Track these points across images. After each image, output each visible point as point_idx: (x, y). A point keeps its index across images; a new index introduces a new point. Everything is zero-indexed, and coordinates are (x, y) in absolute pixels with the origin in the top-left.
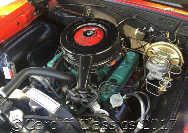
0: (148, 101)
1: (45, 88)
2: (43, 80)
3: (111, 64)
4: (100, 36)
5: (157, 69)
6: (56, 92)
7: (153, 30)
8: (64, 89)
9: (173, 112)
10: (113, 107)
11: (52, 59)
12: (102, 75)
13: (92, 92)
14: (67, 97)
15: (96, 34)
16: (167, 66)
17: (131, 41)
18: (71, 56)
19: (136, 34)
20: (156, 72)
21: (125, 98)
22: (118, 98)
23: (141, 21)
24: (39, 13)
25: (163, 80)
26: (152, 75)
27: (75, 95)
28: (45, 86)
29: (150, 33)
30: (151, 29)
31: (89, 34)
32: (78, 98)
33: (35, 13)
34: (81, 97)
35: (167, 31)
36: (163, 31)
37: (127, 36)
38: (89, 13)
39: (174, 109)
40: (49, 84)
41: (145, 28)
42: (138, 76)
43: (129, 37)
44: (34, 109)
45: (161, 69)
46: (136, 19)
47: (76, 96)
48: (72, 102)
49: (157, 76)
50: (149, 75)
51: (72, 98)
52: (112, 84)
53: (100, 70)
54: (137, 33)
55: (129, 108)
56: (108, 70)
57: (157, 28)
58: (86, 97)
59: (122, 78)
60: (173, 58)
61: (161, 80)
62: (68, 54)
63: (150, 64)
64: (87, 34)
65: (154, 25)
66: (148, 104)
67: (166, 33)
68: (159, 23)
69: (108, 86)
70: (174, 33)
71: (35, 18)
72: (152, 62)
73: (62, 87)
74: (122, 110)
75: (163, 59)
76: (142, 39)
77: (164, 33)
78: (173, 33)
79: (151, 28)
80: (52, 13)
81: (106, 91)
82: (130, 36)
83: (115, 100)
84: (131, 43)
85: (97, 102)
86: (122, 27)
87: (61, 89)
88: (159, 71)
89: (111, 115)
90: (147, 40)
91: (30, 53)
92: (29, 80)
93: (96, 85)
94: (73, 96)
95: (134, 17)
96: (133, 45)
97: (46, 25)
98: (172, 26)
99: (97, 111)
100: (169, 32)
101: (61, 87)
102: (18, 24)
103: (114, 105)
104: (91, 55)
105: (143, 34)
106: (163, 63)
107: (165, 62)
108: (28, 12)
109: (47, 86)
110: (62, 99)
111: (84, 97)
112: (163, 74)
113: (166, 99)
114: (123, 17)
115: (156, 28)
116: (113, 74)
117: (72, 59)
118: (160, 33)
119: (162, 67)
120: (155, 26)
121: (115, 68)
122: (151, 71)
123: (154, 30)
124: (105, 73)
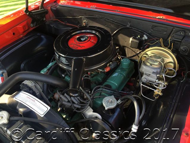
0: (143, 104)
1: (37, 94)
2: (35, 86)
3: (105, 70)
4: (94, 41)
5: (151, 71)
6: (47, 99)
7: (146, 38)
8: (57, 96)
9: (170, 115)
10: (106, 108)
11: (46, 67)
12: (97, 82)
13: (85, 97)
14: (59, 104)
15: (90, 39)
16: (161, 68)
17: (126, 51)
18: (64, 60)
19: (130, 42)
20: (150, 74)
21: (119, 102)
22: (111, 99)
23: (135, 29)
24: (36, 25)
25: (158, 82)
26: (146, 78)
27: (67, 100)
28: (36, 93)
29: (144, 41)
30: (145, 37)
31: (83, 39)
32: (70, 103)
33: (32, 25)
34: (73, 103)
35: (160, 38)
36: (157, 38)
37: (122, 46)
38: (85, 24)
39: (170, 111)
40: (41, 90)
41: (139, 36)
42: (133, 84)
43: (124, 47)
44: (22, 112)
45: (155, 71)
46: (130, 27)
47: (69, 101)
48: (64, 109)
49: (151, 77)
50: (143, 77)
51: (64, 103)
52: (105, 89)
53: (95, 77)
54: (132, 41)
55: (124, 113)
56: (102, 77)
57: (151, 35)
58: (78, 103)
59: (117, 85)
60: (167, 62)
61: (156, 82)
62: (61, 57)
63: (144, 67)
64: (81, 39)
65: (147, 33)
66: (143, 107)
67: (160, 40)
68: (152, 30)
69: (102, 90)
70: (168, 40)
71: (31, 29)
72: (146, 65)
73: (55, 94)
74: (116, 114)
75: (156, 61)
76: (137, 47)
77: (157, 40)
78: (166, 40)
79: (145, 35)
80: (49, 25)
81: (100, 95)
82: (125, 45)
83: (108, 102)
84: (126, 52)
85: (90, 107)
86: (117, 37)
87: (54, 95)
88: (153, 73)
89: (104, 119)
90: (141, 48)
91: (25, 62)
92: (20, 87)
93: (89, 90)
94: (65, 101)
95: (128, 26)
96: (128, 55)
97: (42, 36)
98: (165, 33)
99: (90, 116)
100: (163, 39)
101: (53, 94)
102: (14, 34)
103: (107, 106)
104: (84, 58)
105: (138, 41)
106: (156, 65)
107: (159, 63)
108: (25, 23)
109: (38, 93)
110: (54, 106)
111: (76, 103)
112: (157, 75)
113: (162, 103)
114: (118, 27)
115: (149, 35)
116: (108, 80)
117: (65, 63)
118: (154, 40)
119: (156, 68)
120: (149, 34)
121: (109, 75)
122: (146, 73)
123: (148, 38)
124: (100, 80)
